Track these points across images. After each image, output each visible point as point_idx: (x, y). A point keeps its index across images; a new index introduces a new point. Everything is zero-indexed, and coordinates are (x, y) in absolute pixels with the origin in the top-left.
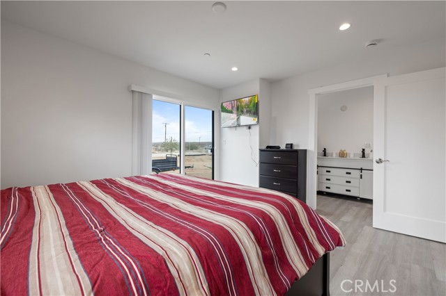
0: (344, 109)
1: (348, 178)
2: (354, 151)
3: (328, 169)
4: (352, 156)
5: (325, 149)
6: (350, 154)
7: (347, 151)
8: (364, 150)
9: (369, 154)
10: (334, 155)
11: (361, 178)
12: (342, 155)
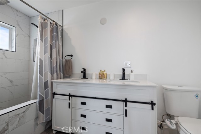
0: (103, 22)
1: (109, 114)
2: (114, 72)
3: (84, 100)
4: (112, 77)
5: (85, 69)
6: (110, 75)
7: (107, 72)
8: (124, 70)
9: (129, 75)
10: (94, 77)
11: (126, 115)
12: (102, 76)
